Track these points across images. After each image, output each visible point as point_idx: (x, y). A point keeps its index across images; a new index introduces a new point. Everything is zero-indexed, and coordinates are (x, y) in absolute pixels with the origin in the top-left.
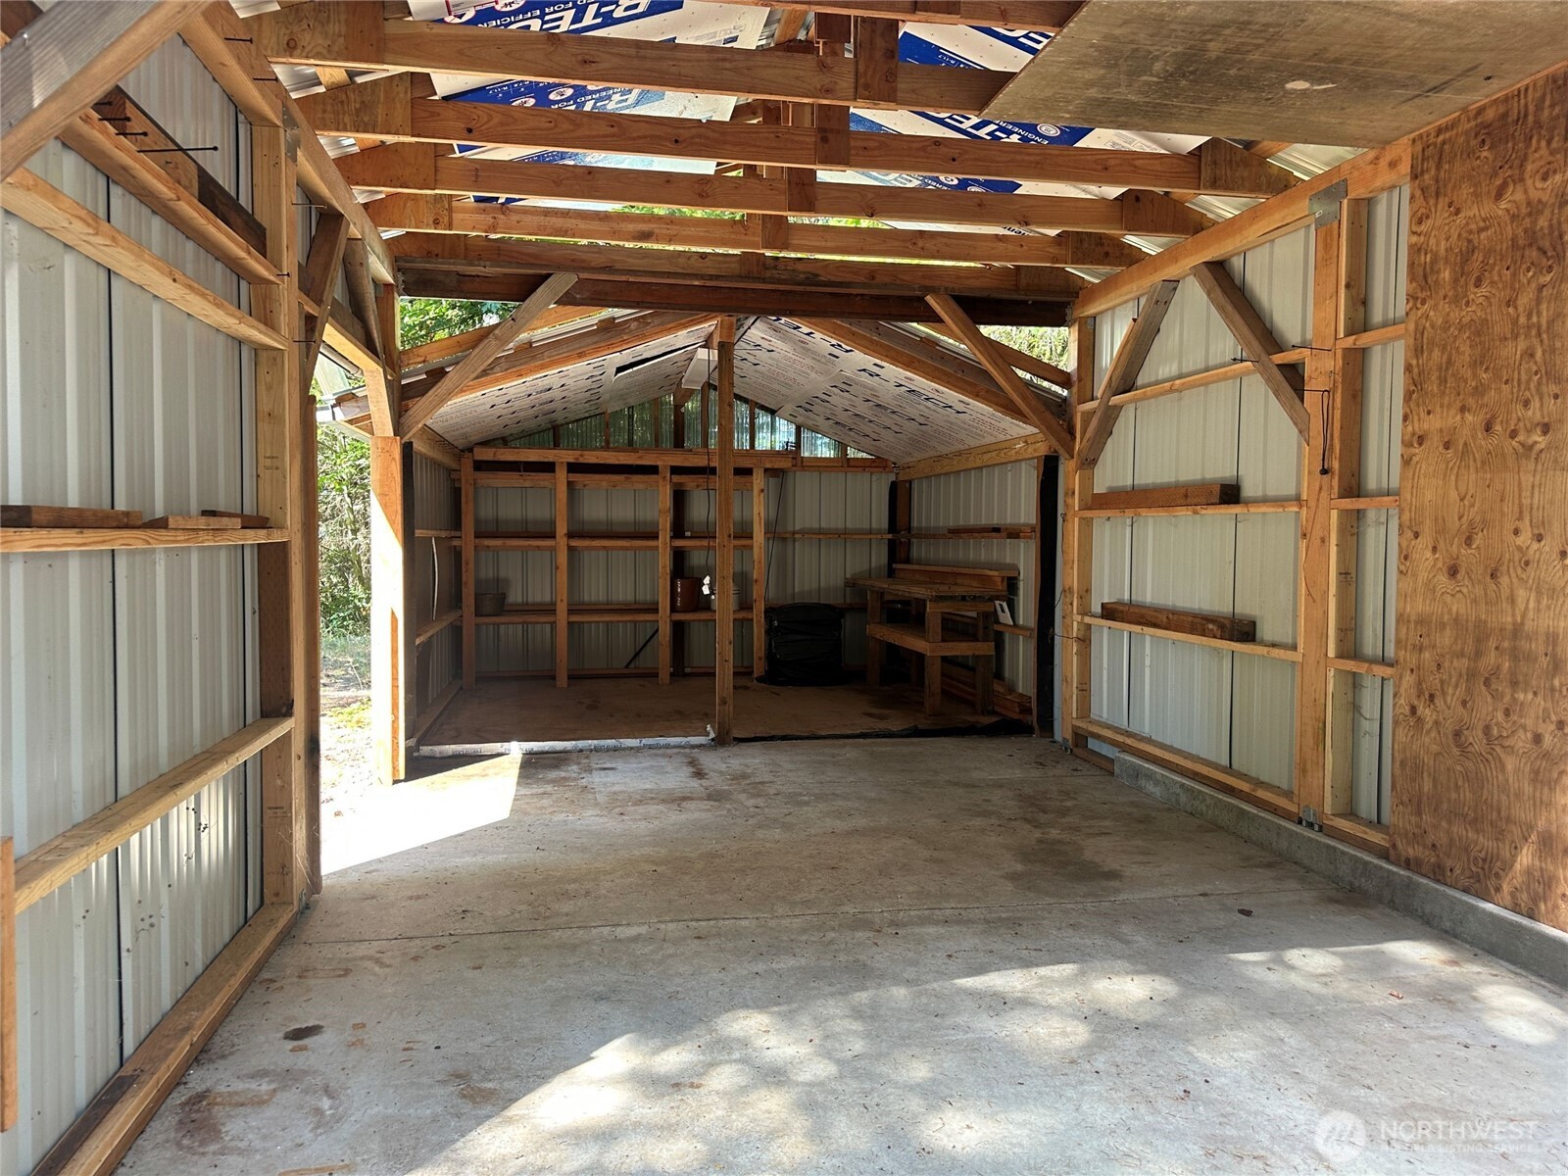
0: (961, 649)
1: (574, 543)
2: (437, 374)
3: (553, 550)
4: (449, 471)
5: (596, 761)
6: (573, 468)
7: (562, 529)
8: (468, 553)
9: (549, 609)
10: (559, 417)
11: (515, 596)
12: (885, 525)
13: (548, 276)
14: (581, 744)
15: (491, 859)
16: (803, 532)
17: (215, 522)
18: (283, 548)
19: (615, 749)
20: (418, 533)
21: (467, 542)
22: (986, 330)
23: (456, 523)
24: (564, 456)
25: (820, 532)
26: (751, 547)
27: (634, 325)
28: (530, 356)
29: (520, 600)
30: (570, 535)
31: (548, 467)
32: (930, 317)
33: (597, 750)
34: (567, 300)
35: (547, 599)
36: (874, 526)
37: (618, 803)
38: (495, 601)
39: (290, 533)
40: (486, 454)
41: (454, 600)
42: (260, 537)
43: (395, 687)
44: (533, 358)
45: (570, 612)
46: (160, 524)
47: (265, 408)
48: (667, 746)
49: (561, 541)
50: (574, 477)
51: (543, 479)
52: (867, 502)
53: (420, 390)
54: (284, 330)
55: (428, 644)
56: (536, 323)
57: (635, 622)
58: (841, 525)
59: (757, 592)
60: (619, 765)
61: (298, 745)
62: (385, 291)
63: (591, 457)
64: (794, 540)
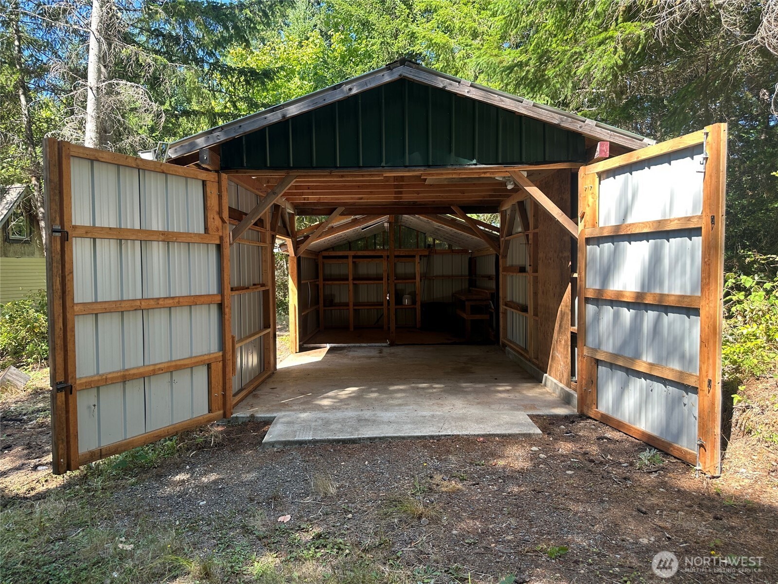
0: (478, 317)
1: (355, 282)
2: (307, 237)
3: (348, 284)
4: (315, 259)
5: (353, 349)
6: (354, 257)
7: (351, 278)
8: (321, 286)
9: (347, 305)
10: (350, 240)
11: (337, 300)
12: (467, 273)
13: (336, 208)
14: (349, 345)
15: (317, 367)
16: (436, 276)
17: (256, 287)
18: (268, 290)
19: (360, 347)
20: (302, 282)
21: (321, 282)
22: (469, 215)
23: (317, 277)
24: (352, 253)
25: (443, 276)
26: (415, 282)
27: (362, 220)
28: (332, 230)
29: (338, 301)
30: (354, 279)
31: (346, 257)
32: (453, 213)
33: (354, 347)
34: (342, 214)
35: (348, 301)
36: (463, 273)
37: (353, 358)
38: (330, 302)
39: (269, 287)
40: (326, 254)
41: (316, 301)
42: (264, 288)
43: (296, 326)
44: (333, 231)
45: (354, 305)
46: (248, 288)
47: (264, 259)
48: (375, 346)
49: (351, 281)
50: (355, 260)
51: (344, 260)
52: (460, 266)
53: (302, 242)
54: (268, 242)
55: (306, 316)
56: (334, 221)
57: (377, 309)
58: (451, 274)
59: (419, 299)
60: (358, 350)
61: (271, 335)
62: (292, 216)
63: (360, 253)
64: (433, 279)
